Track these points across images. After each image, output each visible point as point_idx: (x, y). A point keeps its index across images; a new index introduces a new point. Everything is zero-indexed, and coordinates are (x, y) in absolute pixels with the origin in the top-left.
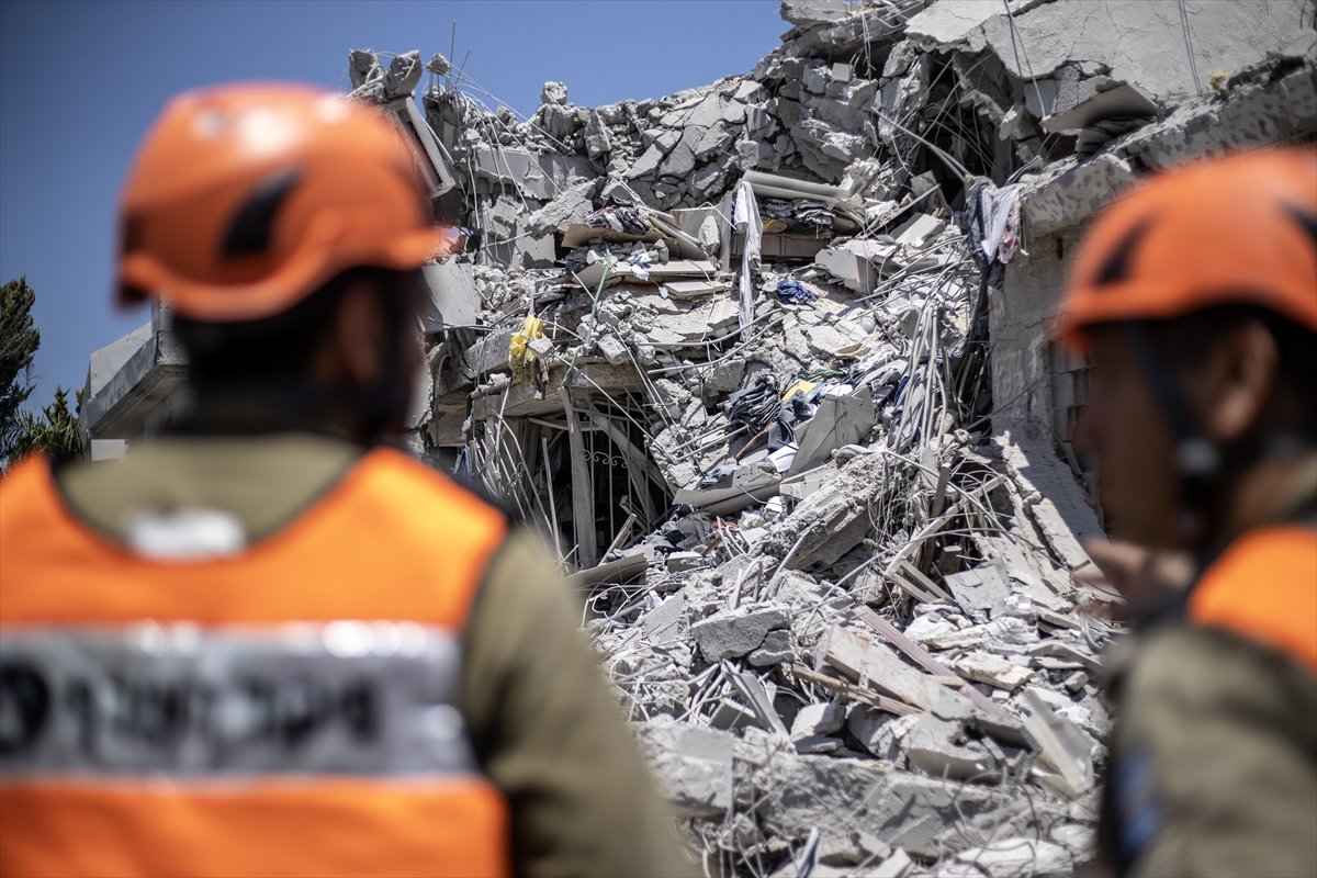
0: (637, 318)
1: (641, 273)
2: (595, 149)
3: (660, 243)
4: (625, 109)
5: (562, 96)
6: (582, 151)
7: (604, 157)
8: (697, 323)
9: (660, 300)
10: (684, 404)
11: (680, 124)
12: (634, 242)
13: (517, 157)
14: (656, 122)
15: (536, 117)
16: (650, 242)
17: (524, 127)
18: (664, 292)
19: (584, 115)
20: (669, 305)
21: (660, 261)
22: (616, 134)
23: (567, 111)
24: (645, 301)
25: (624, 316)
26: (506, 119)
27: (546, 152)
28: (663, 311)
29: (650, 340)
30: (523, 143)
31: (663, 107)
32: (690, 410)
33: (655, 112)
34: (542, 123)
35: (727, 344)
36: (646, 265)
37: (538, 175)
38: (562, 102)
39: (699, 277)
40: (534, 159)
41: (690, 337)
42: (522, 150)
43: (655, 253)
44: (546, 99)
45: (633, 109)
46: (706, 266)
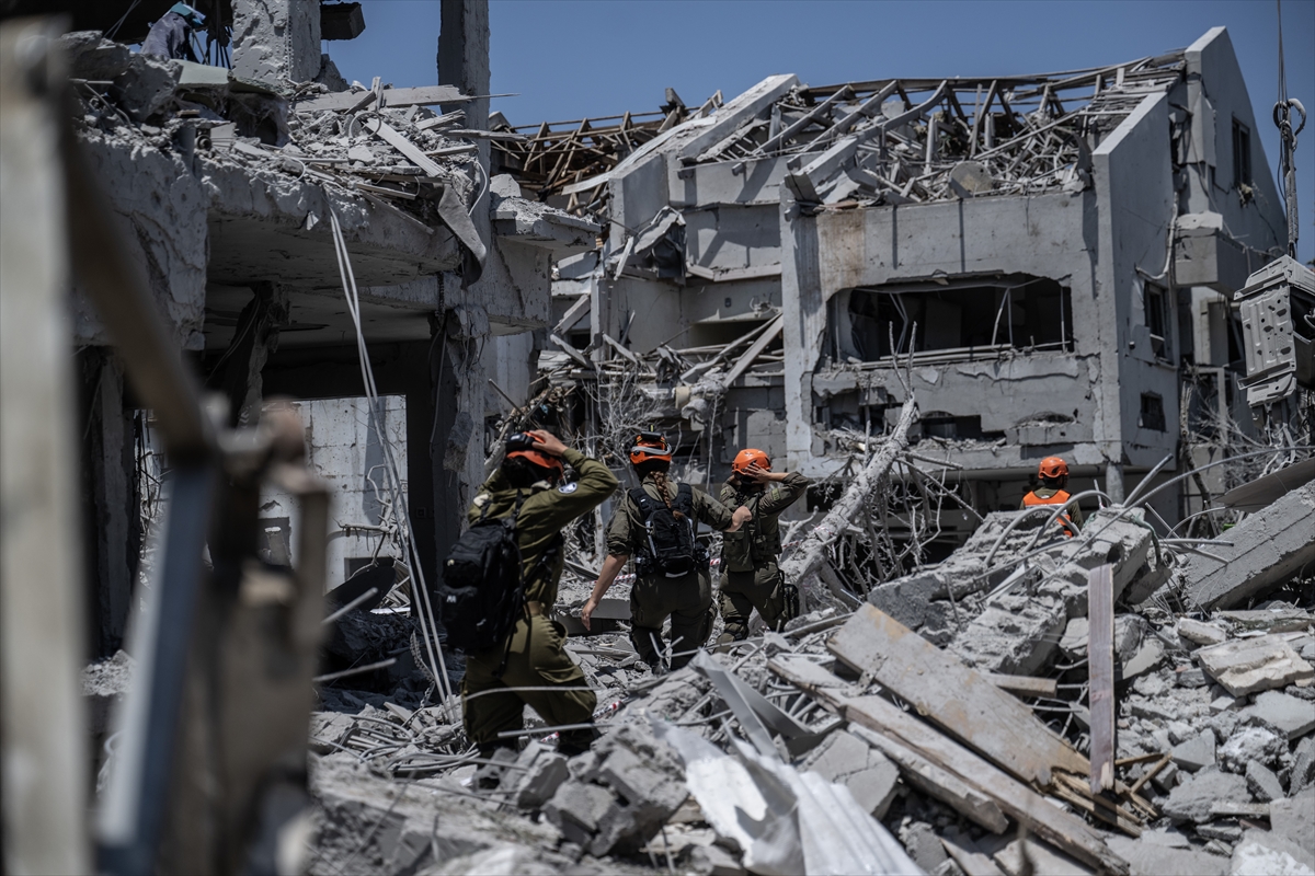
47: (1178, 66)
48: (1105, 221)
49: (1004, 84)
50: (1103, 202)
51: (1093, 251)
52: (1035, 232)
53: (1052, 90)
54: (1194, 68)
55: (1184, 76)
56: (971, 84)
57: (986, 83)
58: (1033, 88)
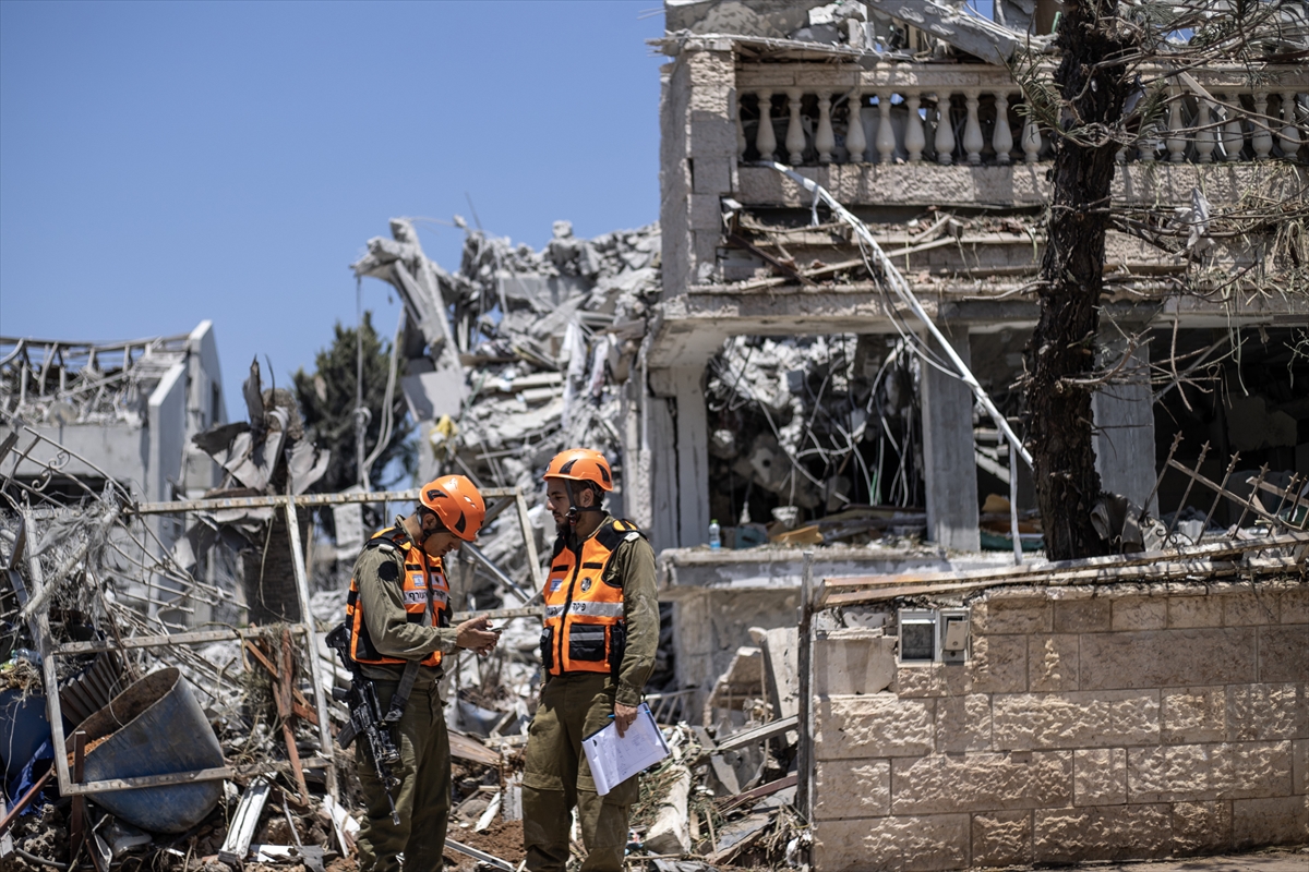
0: (494, 419)
1: (504, 385)
2: (585, 272)
3: (523, 364)
4: (615, 239)
5: (564, 231)
6: (578, 271)
7: (594, 277)
8: (536, 419)
9: (518, 403)
10: (519, 475)
11: (647, 248)
12: (507, 363)
13: (529, 282)
14: (632, 248)
15: (546, 250)
16: (516, 362)
17: (537, 257)
18: (520, 398)
19: (579, 247)
20: (523, 407)
21: (524, 375)
22: (607, 258)
23: (567, 244)
24: (504, 406)
25: (488, 416)
26: (523, 253)
27: (553, 276)
28: (516, 412)
29: (500, 434)
30: (535, 268)
31: (640, 235)
32: (521, 478)
33: (632, 241)
34: (551, 253)
35: (551, 432)
36: (511, 379)
37: (546, 293)
38: (565, 237)
39: (547, 386)
40: (544, 281)
41: (528, 430)
42: (535, 275)
43: (518, 371)
44: (554, 236)
45: (620, 237)
46: (555, 377)
47: (186, 345)
48: (155, 446)
49: (63, 346)
50: (154, 434)
51: (146, 464)
52: (109, 450)
53: (96, 353)
54: (196, 348)
55: (189, 353)
56: (41, 344)
57: (51, 345)
58: (82, 350)
